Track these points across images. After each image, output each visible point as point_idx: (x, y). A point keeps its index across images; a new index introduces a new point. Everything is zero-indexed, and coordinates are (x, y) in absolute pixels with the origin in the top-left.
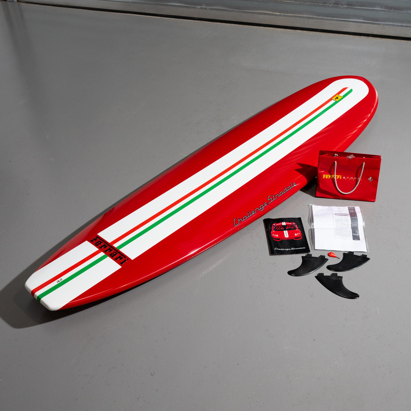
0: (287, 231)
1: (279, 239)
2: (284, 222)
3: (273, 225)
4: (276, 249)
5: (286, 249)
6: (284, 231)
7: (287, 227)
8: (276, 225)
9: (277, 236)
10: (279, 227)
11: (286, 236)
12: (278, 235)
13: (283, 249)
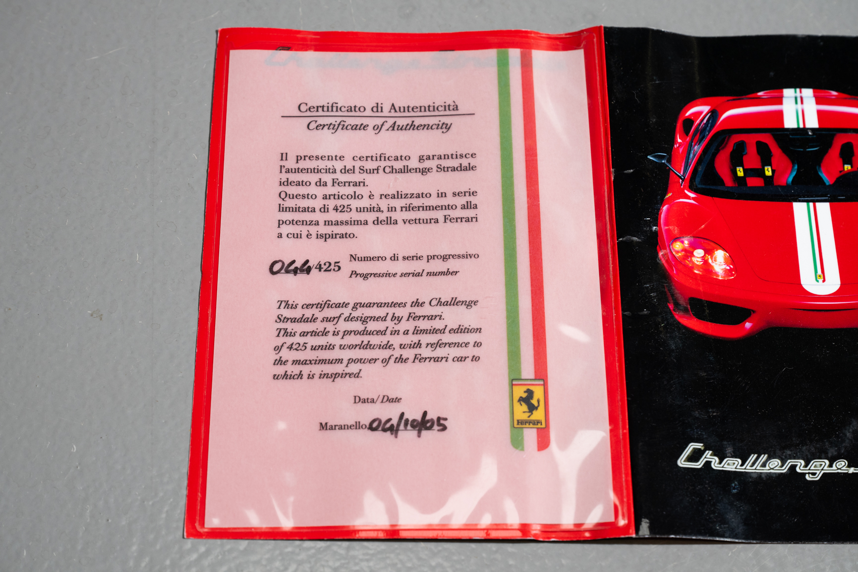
0: (824, 209)
1: (738, 314)
2: (808, 93)
3: (689, 122)
4: (695, 456)
5: (800, 465)
6: (800, 209)
7: (834, 152)
8: (714, 114)
9: (720, 262)
10: (751, 140)
11: (809, 282)
12: (733, 259)
13: (775, 466)
